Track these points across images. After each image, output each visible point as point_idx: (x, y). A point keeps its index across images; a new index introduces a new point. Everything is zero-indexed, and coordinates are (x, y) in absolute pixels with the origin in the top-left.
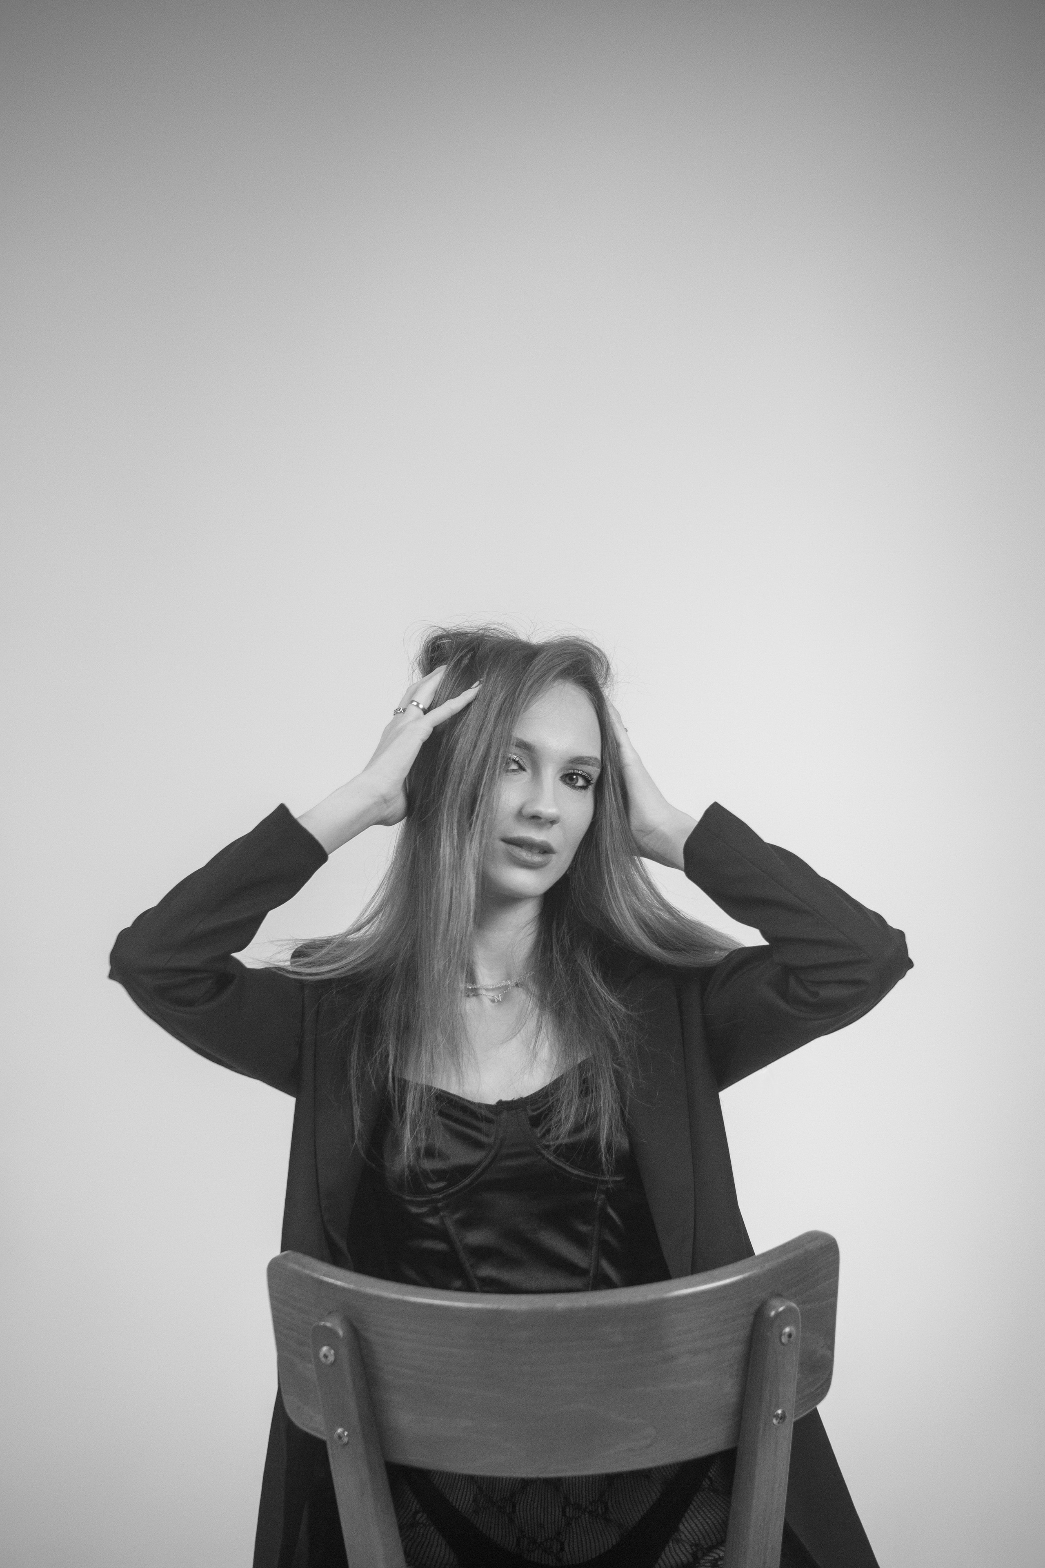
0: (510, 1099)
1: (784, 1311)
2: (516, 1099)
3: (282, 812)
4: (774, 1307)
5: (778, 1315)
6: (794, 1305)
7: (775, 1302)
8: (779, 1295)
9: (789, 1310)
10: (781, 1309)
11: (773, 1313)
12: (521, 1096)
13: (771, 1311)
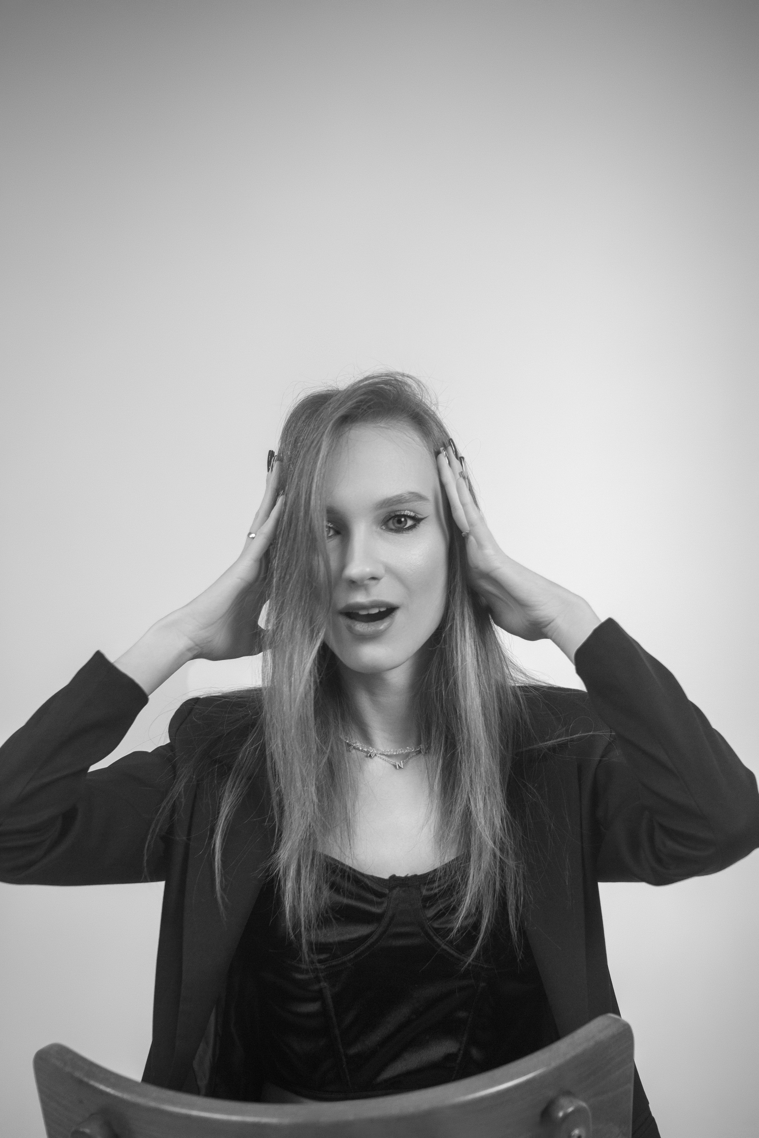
0: (403, 875)
1: (573, 1112)
2: (410, 875)
3: (99, 658)
4: (562, 1108)
5: (566, 1116)
6: (583, 1104)
7: (563, 1101)
8: (568, 1093)
9: (578, 1111)
10: (570, 1110)
11: (561, 1114)
12: (416, 873)
13: (558, 1112)
